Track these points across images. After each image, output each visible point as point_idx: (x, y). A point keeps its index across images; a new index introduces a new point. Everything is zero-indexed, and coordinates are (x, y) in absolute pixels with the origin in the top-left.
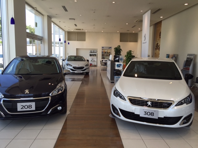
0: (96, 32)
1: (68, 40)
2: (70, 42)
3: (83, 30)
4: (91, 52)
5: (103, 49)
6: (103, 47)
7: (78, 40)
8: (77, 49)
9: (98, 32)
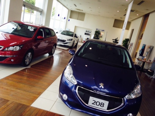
2: (70, 19)
3: (82, 10)
4: (87, 32)
6: (97, 29)
7: (78, 19)
8: (75, 26)
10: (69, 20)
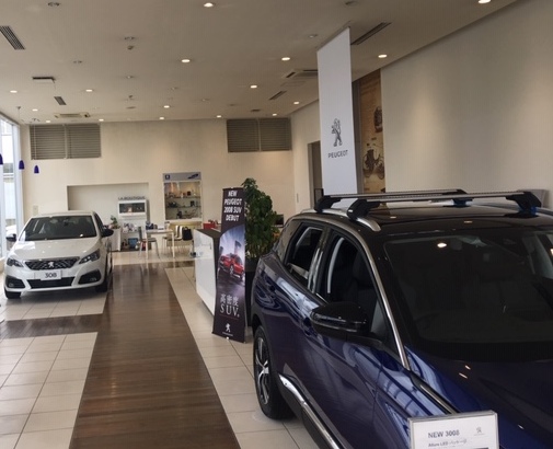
0: (137, 122)
1: (33, 157)
2: (41, 163)
3: (87, 116)
4: (125, 198)
5: (168, 181)
6: (167, 177)
7: (70, 157)
8: (68, 187)
9: (147, 122)
10: (37, 170)
